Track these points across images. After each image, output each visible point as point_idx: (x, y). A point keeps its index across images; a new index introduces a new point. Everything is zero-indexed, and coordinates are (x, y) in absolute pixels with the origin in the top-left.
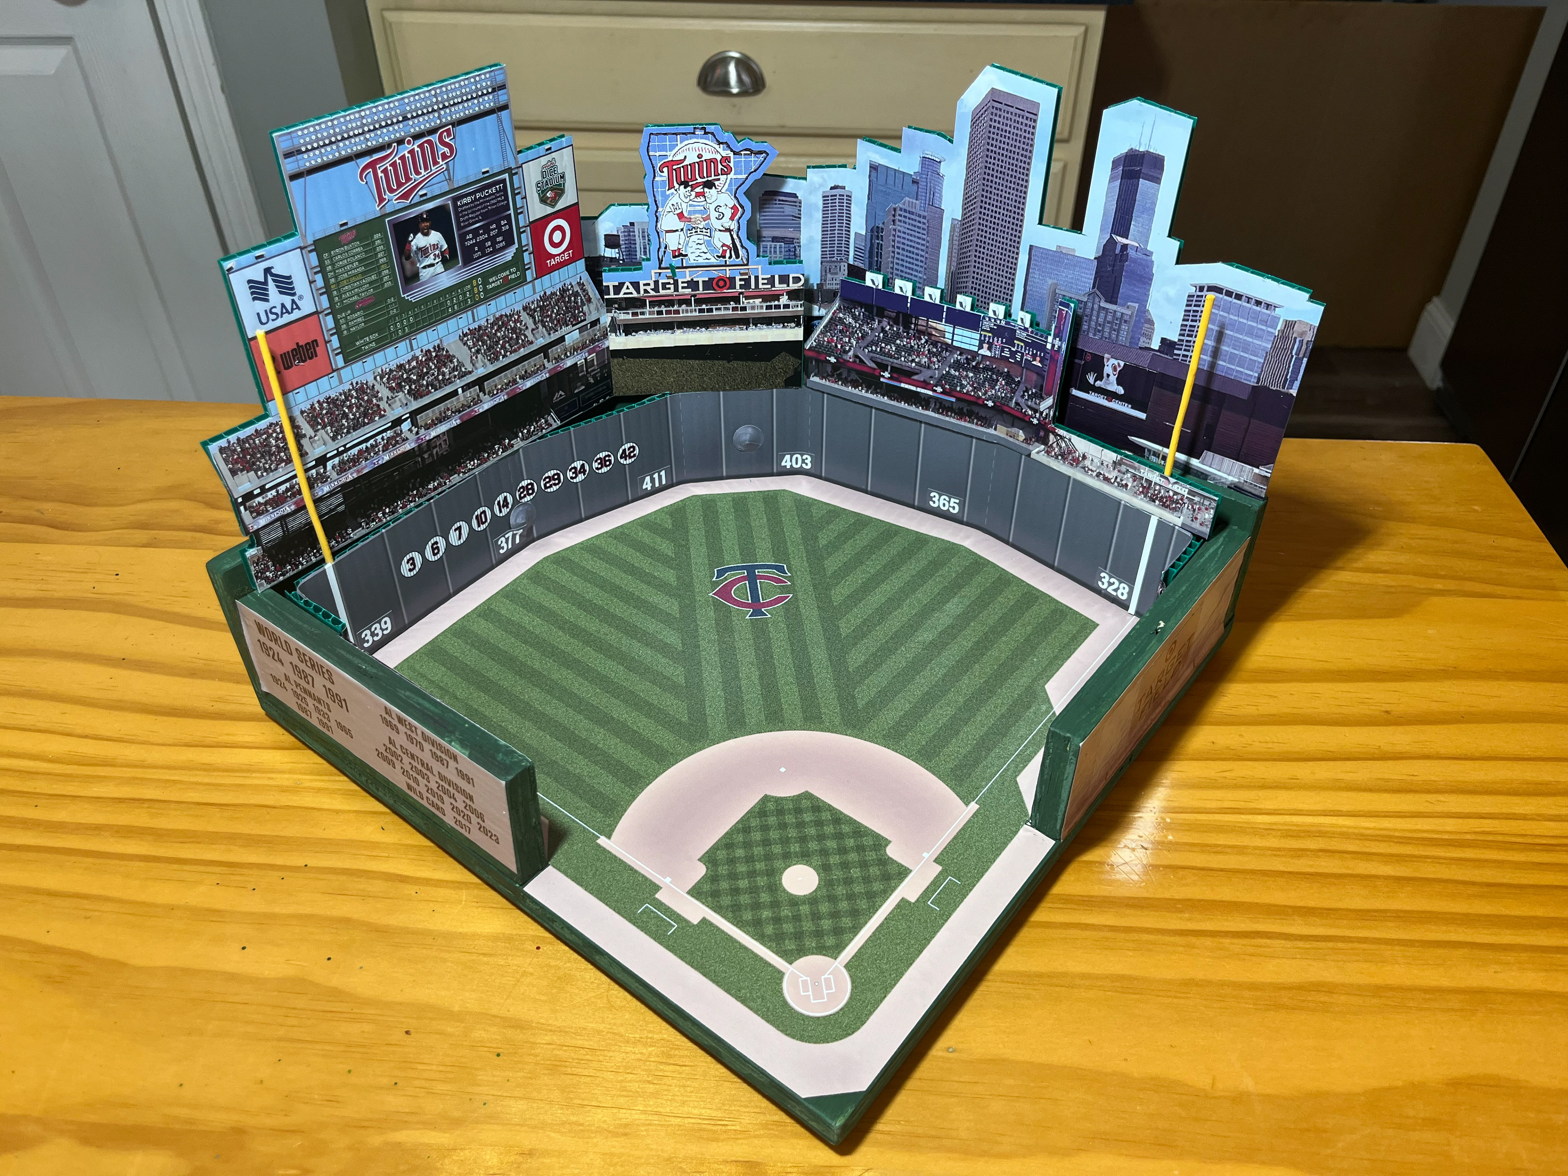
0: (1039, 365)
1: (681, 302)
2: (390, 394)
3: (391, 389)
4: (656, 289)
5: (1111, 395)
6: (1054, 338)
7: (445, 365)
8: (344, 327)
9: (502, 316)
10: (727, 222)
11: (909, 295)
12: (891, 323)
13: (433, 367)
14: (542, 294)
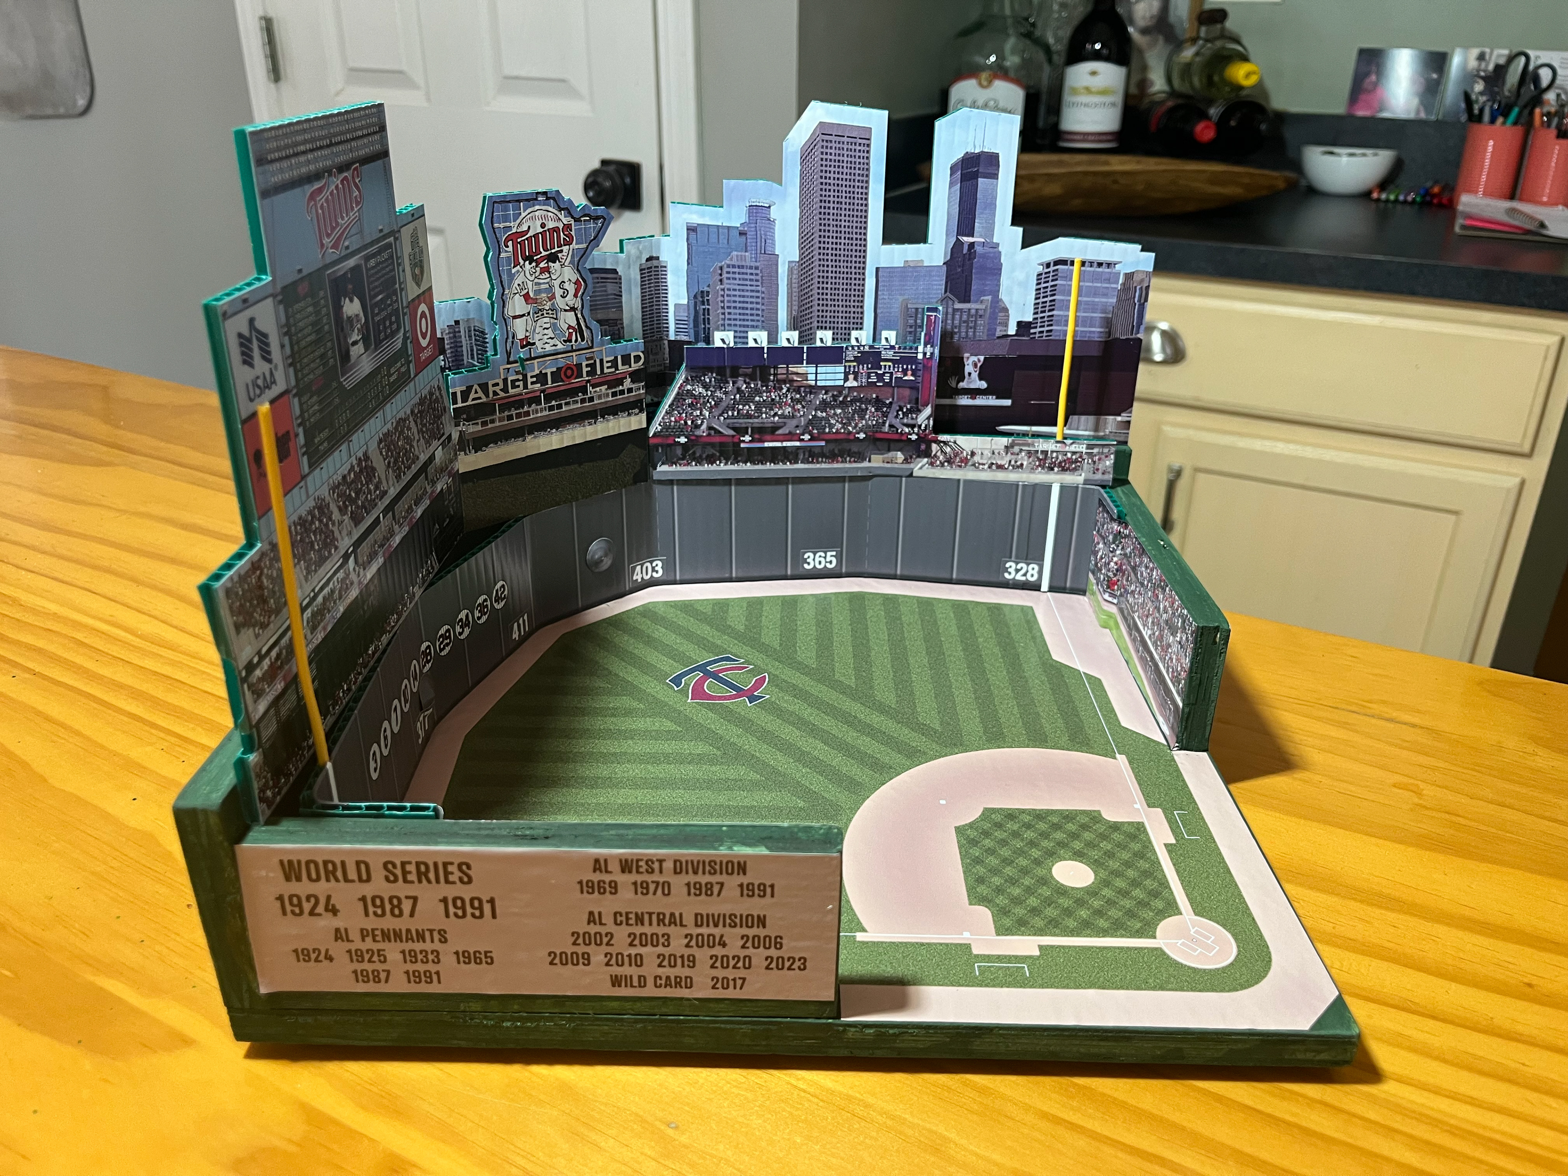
0: (912, 378)
1: (530, 401)
2: (339, 517)
3: (340, 509)
4: (505, 390)
5: (974, 393)
6: (925, 346)
7: (371, 481)
8: (306, 415)
9: (400, 419)
10: (570, 299)
11: (765, 344)
12: (748, 380)
13: (364, 482)
14: (420, 395)
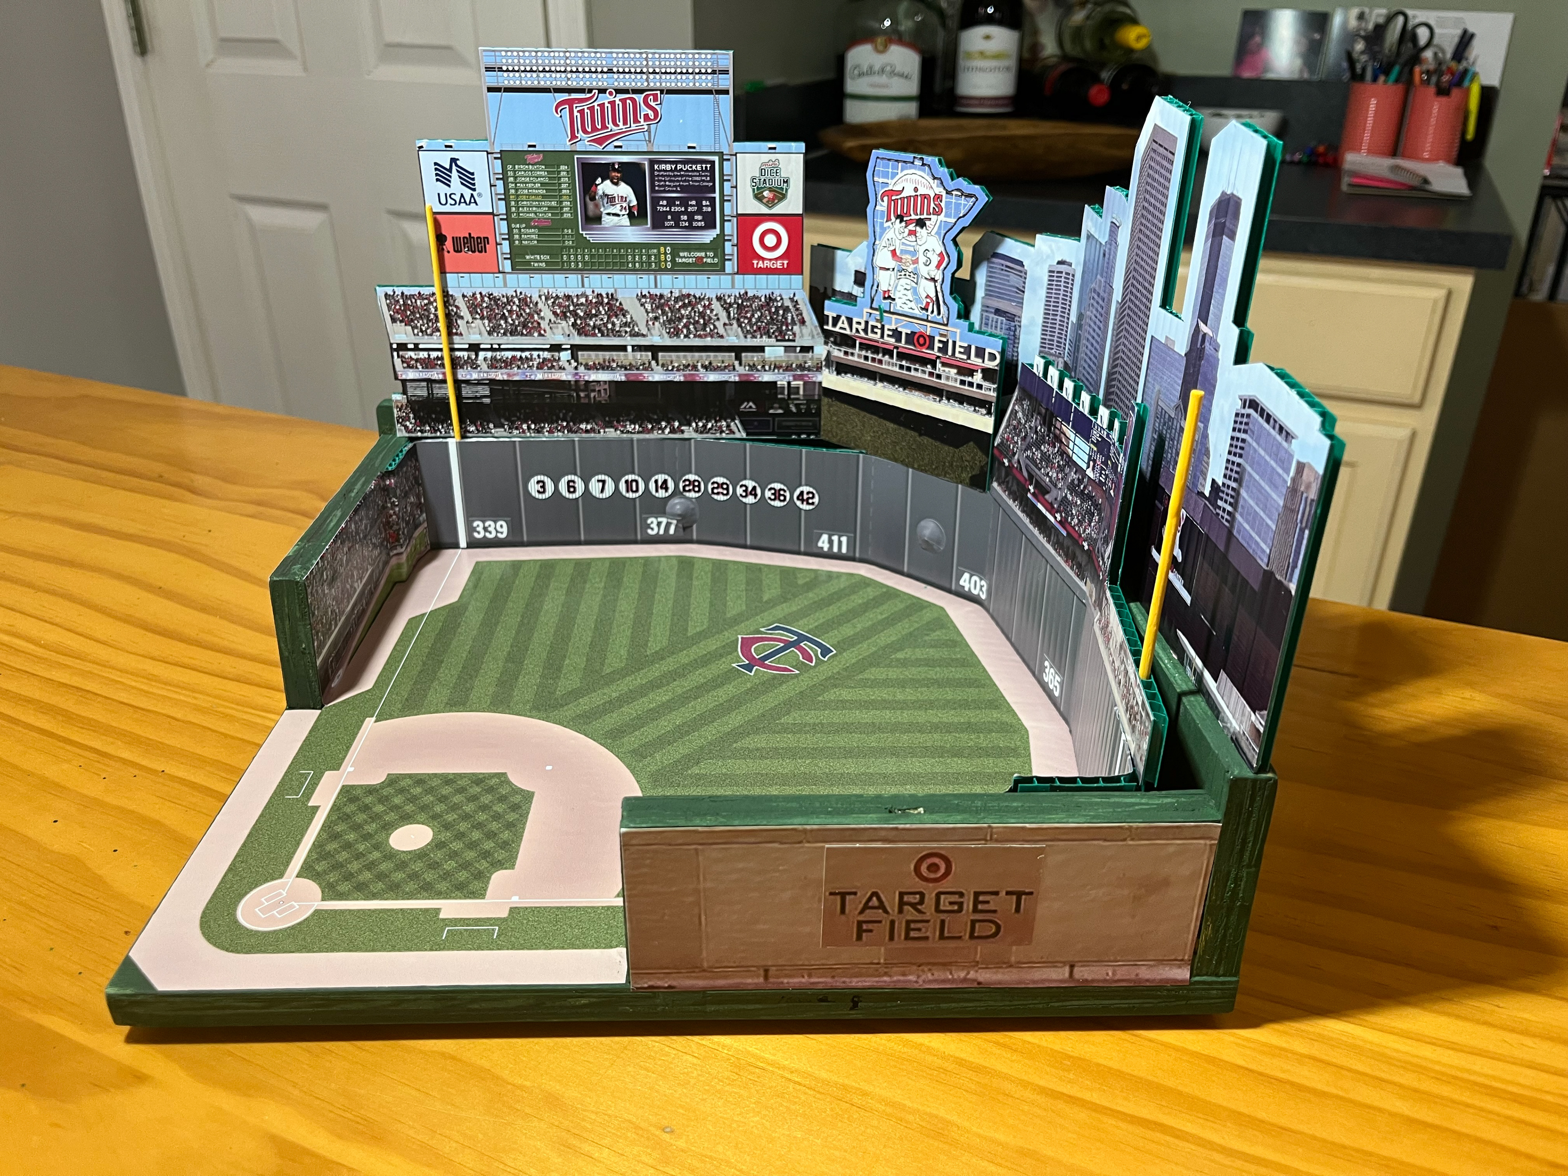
1: (885, 352)
2: (553, 319)
3: (555, 313)
7: (616, 316)
8: (517, 237)
10: (933, 270)
11: (1055, 386)
12: (1041, 422)
13: (603, 312)
14: (742, 292)
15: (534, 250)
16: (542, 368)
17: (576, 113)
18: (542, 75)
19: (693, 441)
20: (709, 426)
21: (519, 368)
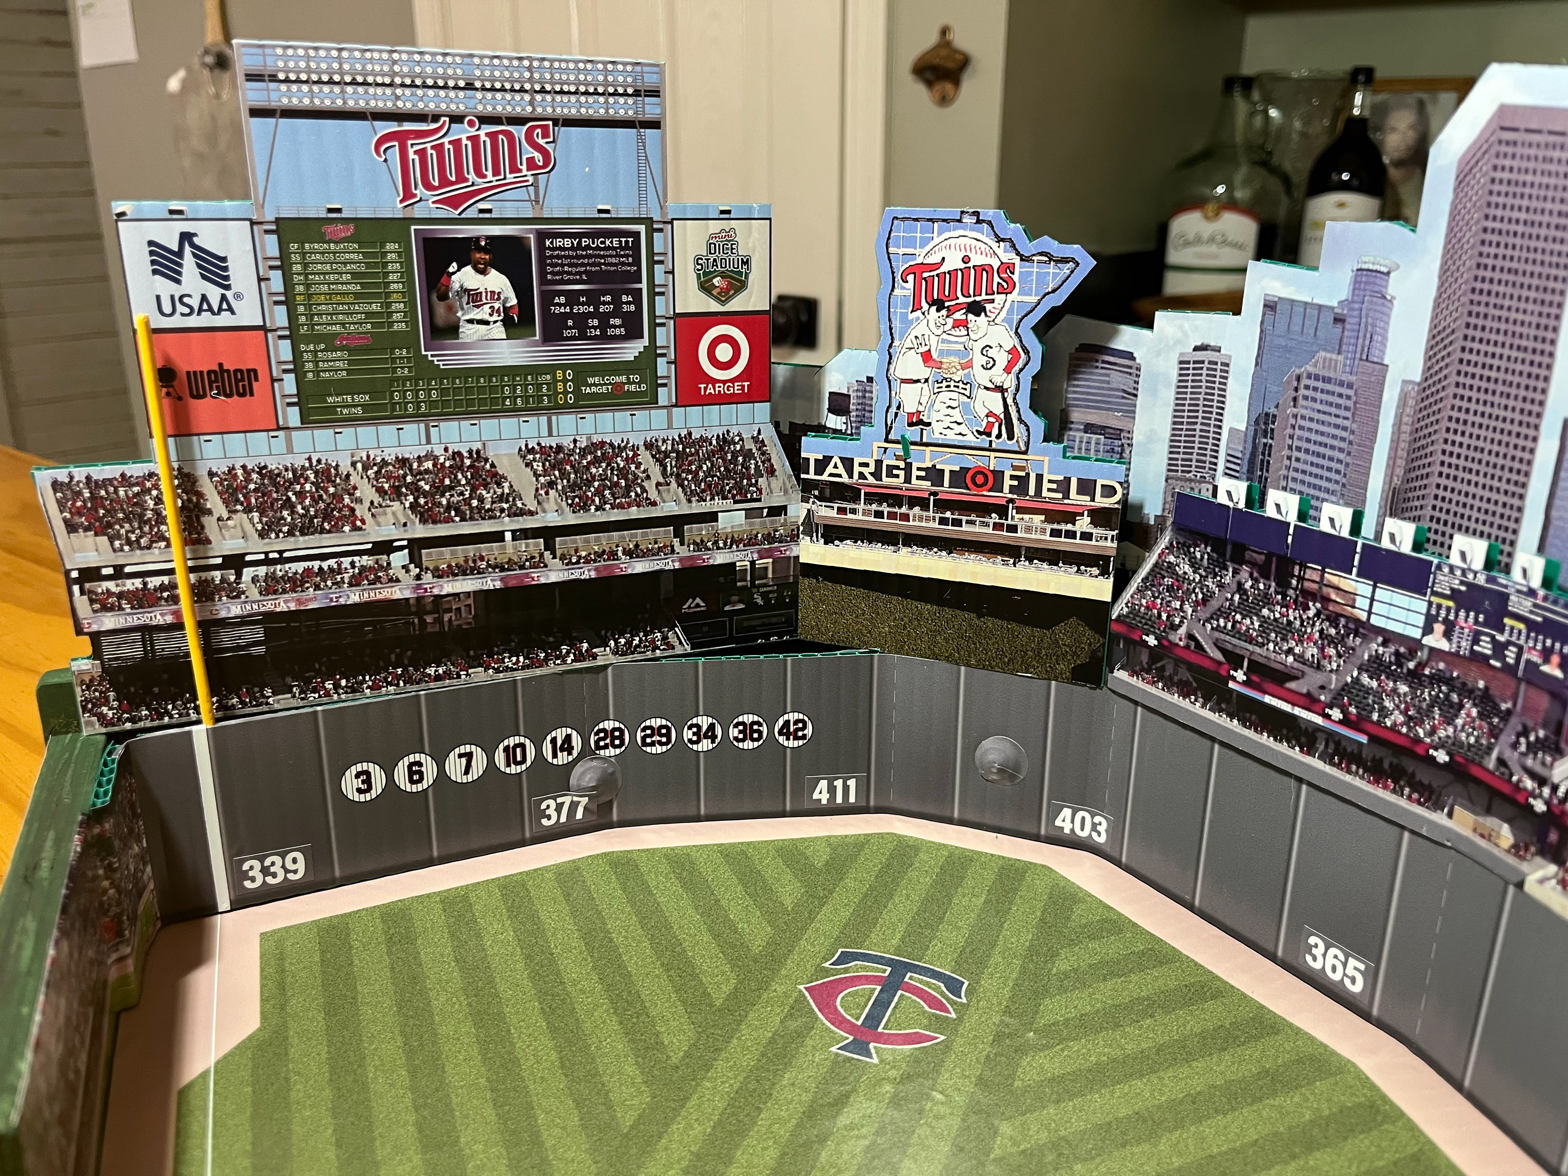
1: (914, 502)
2: (377, 499)
3: (380, 491)
4: (877, 475)
7: (486, 486)
8: (310, 366)
9: (603, 443)
10: (998, 375)
11: (1292, 518)
12: (1255, 575)
13: (463, 482)
14: (684, 433)
15: (342, 387)
16: (358, 585)
17: (411, 156)
18: (349, 89)
19: (610, 669)
20: (636, 641)
21: (317, 587)
